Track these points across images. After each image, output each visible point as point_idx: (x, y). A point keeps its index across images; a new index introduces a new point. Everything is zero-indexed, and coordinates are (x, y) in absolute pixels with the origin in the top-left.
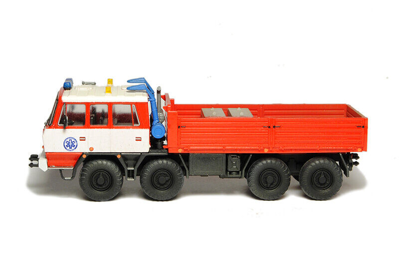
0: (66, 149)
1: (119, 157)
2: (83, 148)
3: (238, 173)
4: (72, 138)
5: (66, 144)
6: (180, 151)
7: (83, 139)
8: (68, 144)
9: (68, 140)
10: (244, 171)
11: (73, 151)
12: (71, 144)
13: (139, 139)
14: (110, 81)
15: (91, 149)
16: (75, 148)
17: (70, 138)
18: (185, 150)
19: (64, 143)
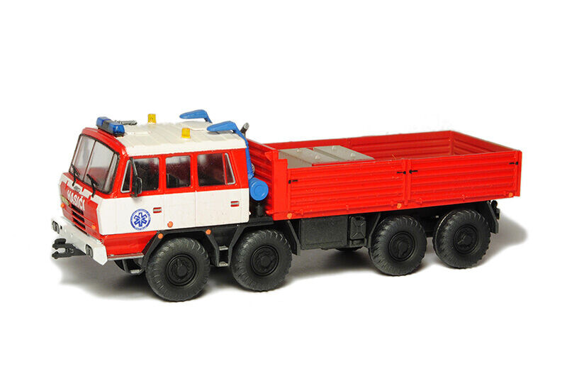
0: (134, 227)
1: (208, 232)
2: (158, 224)
3: (362, 240)
4: (143, 210)
5: (134, 220)
6: (289, 216)
7: (157, 210)
8: (137, 220)
9: (137, 214)
10: (370, 237)
11: (145, 230)
12: (140, 220)
13: (235, 204)
14: (152, 118)
15: (170, 224)
16: (147, 226)
17: (139, 210)
18: (297, 215)
19: (131, 219)
